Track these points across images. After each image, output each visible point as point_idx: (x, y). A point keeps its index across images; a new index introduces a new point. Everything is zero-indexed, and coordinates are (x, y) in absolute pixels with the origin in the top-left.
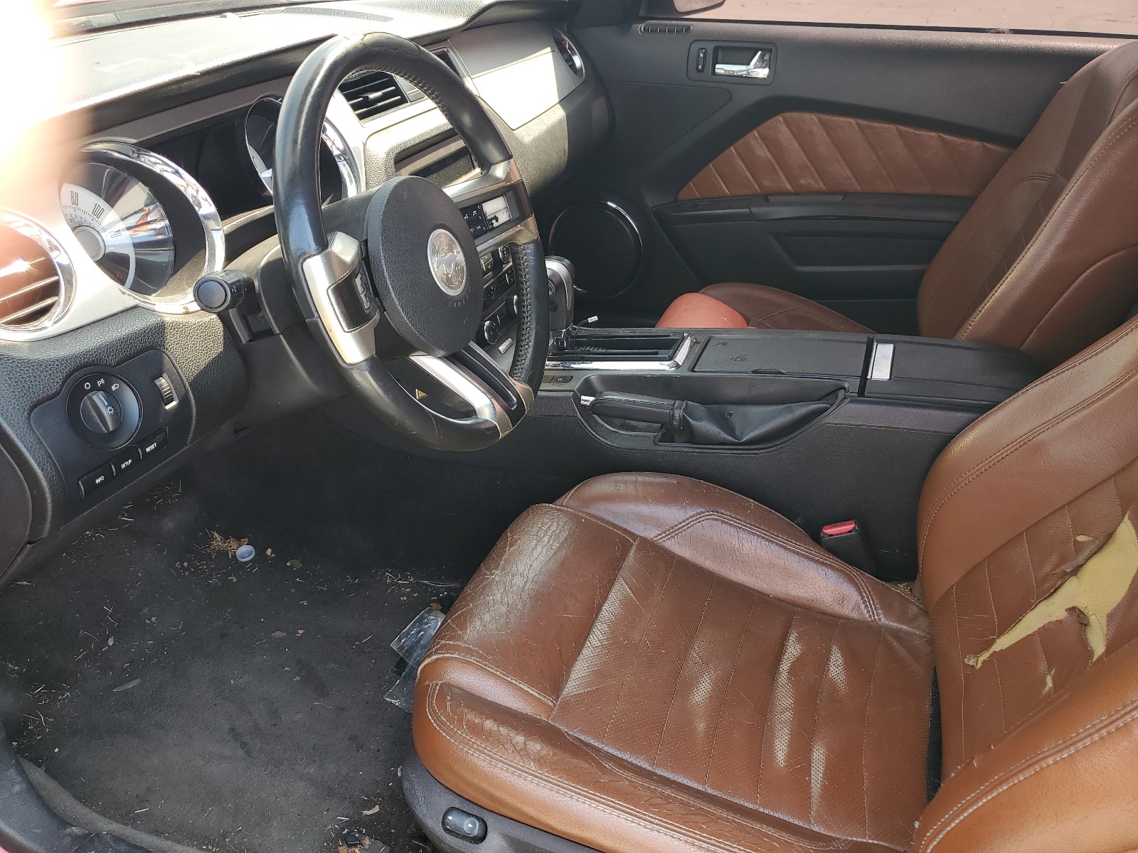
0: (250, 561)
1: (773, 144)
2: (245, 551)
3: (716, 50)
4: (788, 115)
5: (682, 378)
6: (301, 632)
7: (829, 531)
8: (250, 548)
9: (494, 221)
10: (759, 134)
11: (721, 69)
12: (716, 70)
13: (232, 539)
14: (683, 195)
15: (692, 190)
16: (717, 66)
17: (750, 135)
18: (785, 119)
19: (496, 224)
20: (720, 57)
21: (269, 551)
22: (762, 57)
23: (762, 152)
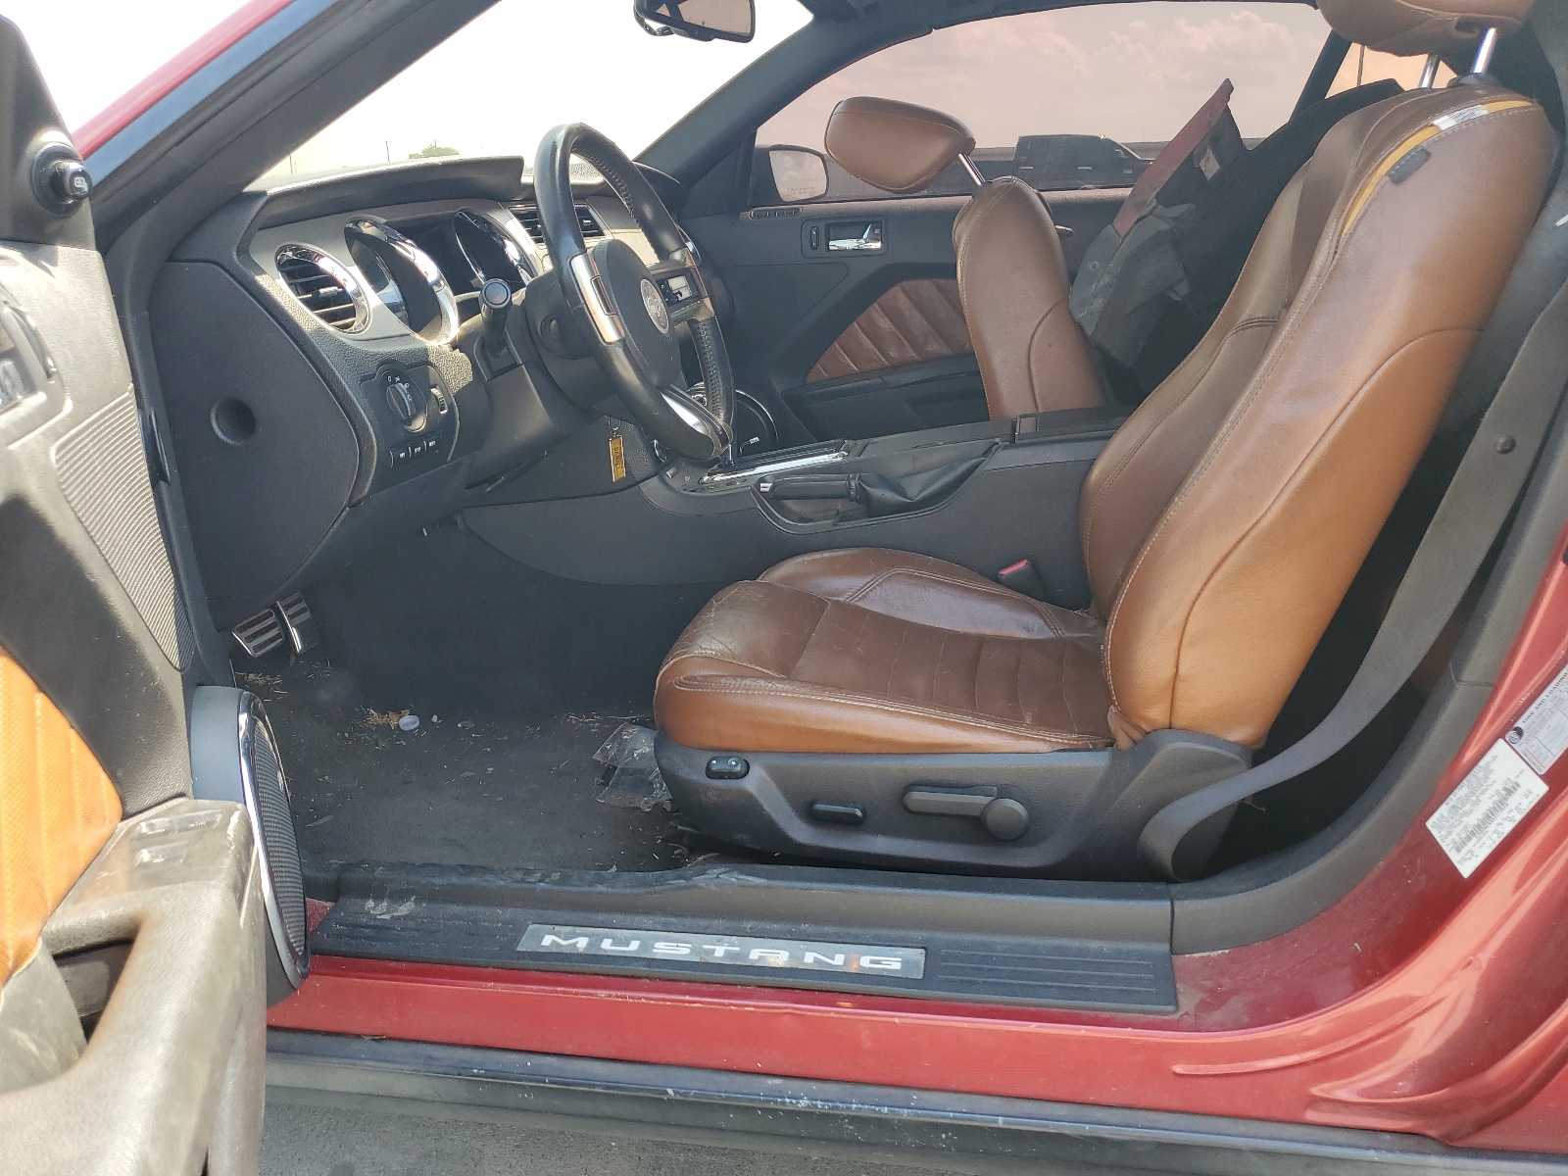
0: (415, 729)
1: (893, 315)
2: (408, 722)
3: (828, 227)
4: (904, 284)
5: (851, 463)
6: (491, 769)
7: (1006, 572)
8: (414, 718)
9: (678, 295)
10: (879, 306)
11: (835, 245)
12: (831, 248)
13: (391, 714)
14: (811, 378)
15: (820, 371)
16: (831, 243)
17: (871, 308)
18: (904, 291)
19: (680, 298)
20: (832, 236)
21: (435, 719)
22: (873, 230)
23: (884, 324)
